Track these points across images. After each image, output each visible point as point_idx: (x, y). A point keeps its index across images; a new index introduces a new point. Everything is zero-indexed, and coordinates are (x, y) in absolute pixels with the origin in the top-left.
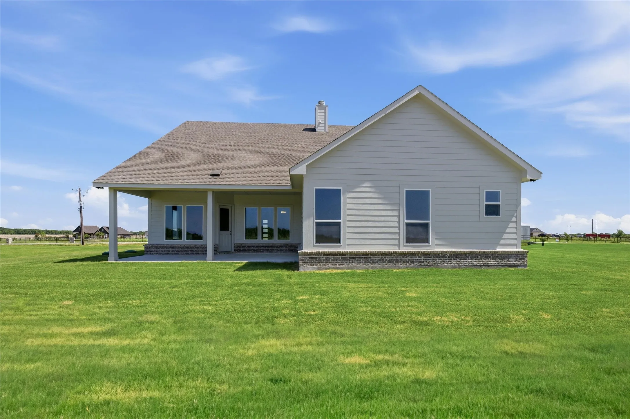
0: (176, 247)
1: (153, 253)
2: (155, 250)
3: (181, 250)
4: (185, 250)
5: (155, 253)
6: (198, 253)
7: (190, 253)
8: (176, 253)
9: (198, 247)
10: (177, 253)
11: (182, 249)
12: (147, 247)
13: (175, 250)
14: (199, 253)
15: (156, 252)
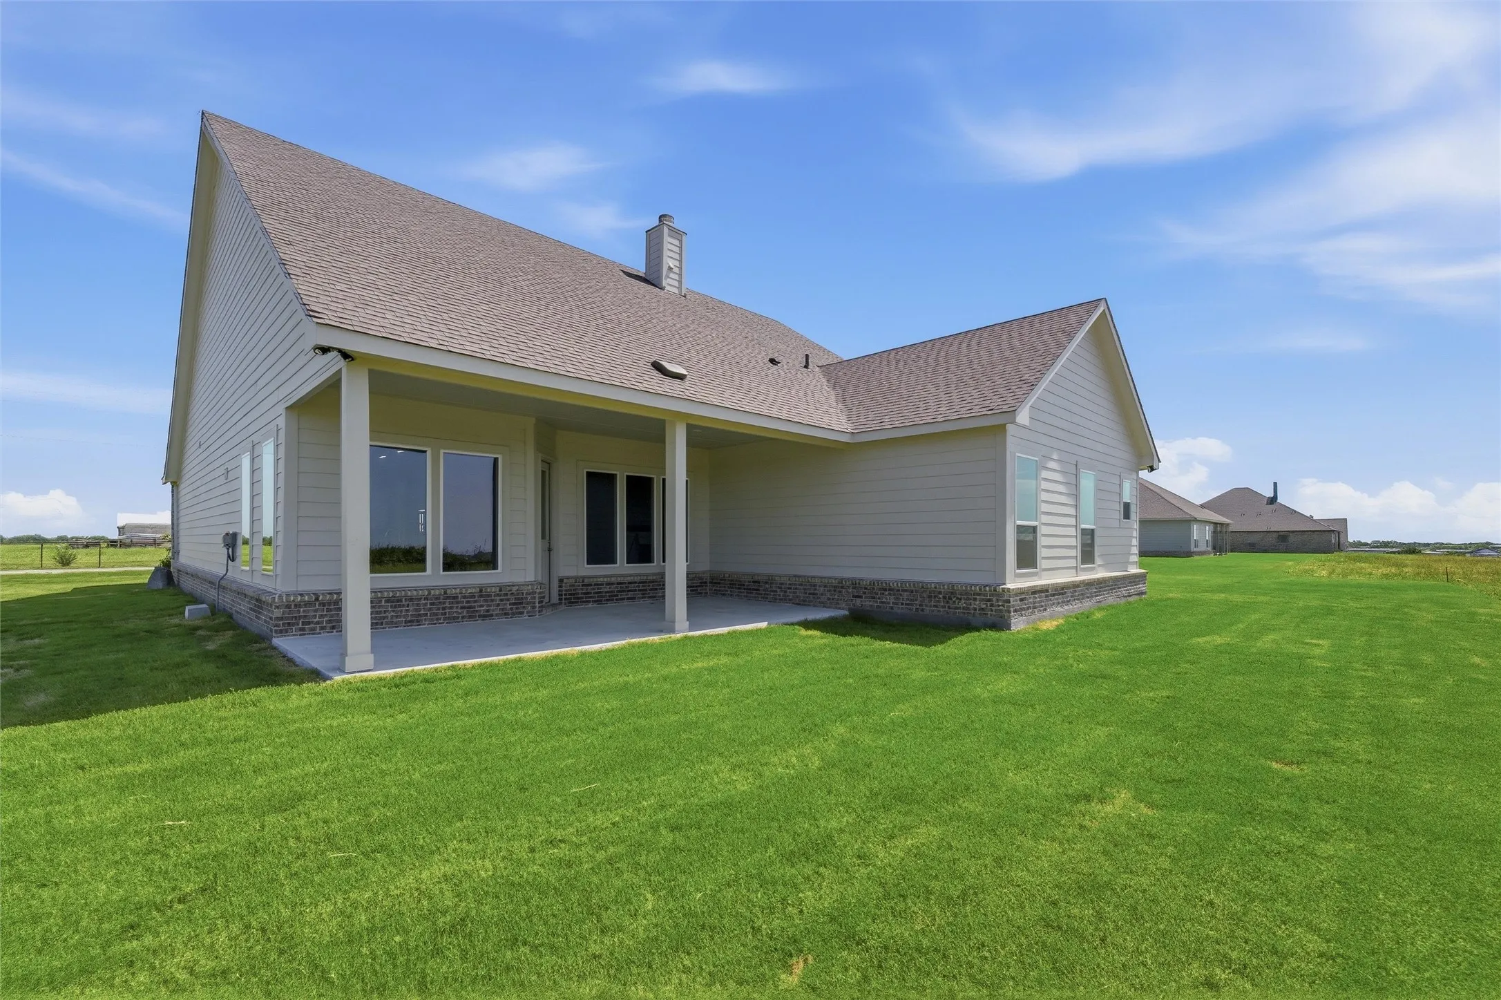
0: (411, 599)
1: (314, 629)
2: (321, 616)
3: (430, 609)
4: (444, 609)
5: (322, 628)
6: (487, 616)
7: (463, 617)
8: (410, 621)
9: (489, 596)
10: (415, 621)
11: (431, 604)
12: (288, 606)
13: (407, 611)
14: (492, 615)
15: (329, 622)
